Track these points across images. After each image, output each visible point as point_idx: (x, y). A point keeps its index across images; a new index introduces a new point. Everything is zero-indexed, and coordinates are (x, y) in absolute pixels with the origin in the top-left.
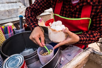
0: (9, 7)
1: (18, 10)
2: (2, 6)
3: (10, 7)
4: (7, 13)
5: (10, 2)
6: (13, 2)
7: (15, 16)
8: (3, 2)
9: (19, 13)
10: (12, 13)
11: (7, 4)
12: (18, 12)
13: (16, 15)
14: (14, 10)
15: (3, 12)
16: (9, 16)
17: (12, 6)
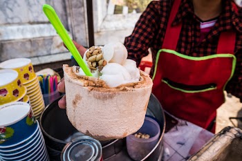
0: (33, 31)
1: (52, 39)
2: (18, 30)
3: (35, 31)
4: (28, 46)
5: (36, 21)
6: (43, 23)
7: (45, 53)
8: (21, 21)
9: (54, 45)
10: (40, 44)
11: (29, 27)
12: (52, 43)
13: (48, 51)
14: (44, 39)
15: (20, 43)
16: (31, 52)
17: (41, 30)
